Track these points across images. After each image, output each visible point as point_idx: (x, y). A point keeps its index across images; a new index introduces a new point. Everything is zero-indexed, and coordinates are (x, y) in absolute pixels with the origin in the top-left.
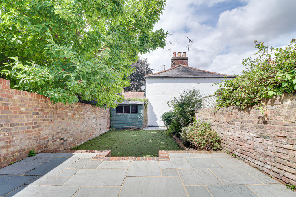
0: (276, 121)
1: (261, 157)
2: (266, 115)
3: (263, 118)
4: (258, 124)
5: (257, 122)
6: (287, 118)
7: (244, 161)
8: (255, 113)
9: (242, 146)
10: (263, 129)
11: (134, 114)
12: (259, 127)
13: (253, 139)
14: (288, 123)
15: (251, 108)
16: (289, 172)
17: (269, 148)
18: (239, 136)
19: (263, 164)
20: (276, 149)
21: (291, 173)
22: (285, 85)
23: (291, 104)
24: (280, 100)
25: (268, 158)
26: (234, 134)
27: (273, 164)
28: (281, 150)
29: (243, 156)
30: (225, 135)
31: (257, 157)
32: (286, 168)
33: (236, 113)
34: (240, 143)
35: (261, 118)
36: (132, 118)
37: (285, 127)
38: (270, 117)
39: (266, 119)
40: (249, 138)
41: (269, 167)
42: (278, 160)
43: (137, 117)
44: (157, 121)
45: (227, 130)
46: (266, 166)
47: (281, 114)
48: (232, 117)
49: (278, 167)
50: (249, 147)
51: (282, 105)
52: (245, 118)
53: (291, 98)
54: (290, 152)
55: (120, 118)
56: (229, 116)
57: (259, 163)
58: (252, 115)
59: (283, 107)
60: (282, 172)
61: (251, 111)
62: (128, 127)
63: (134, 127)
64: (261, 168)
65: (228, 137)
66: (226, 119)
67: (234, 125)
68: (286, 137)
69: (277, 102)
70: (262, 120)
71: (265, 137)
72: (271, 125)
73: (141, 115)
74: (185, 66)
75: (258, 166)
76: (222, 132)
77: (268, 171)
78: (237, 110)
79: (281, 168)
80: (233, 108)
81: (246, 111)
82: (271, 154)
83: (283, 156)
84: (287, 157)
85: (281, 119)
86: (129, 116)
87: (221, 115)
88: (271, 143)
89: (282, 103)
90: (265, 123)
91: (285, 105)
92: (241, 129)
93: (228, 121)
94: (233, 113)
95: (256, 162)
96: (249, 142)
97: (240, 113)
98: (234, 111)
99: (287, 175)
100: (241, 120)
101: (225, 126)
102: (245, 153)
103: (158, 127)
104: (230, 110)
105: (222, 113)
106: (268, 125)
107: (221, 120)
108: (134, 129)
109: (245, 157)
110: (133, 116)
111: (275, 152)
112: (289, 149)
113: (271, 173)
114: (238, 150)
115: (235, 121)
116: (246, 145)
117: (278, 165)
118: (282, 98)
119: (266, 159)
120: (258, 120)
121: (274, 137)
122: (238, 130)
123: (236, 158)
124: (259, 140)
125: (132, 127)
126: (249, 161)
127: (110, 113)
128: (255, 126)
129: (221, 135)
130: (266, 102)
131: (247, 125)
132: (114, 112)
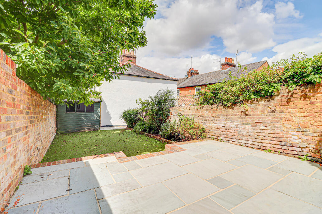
0: (255, 113)
1: (244, 137)
2: (247, 110)
3: (244, 112)
4: (241, 116)
5: (240, 115)
6: (262, 111)
7: (228, 142)
8: (238, 109)
9: (227, 132)
10: (245, 119)
11: (90, 113)
12: (243, 118)
13: (237, 126)
14: (263, 114)
15: (235, 106)
16: (265, 143)
17: (250, 130)
18: (224, 125)
19: (246, 142)
20: (255, 131)
21: (266, 143)
22: (263, 92)
23: (264, 103)
24: (257, 101)
25: (249, 137)
26: (219, 124)
27: (254, 140)
28: (259, 131)
29: (227, 139)
30: (210, 127)
31: (241, 138)
32: (262, 141)
33: (221, 109)
34: (225, 130)
35: (243, 112)
36: (87, 117)
37: (261, 117)
38: (250, 111)
39: (247, 113)
40: (234, 126)
41: (251, 143)
42: (257, 137)
43: (94, 117)
44: (111, 120)
45: (212, 122)
46: (248, 142)
47: (258, 109)
48: (217, 113)
49: (257, 141)
50: (234, 132)
51: (258, 104)
52: (230, 112)
53: (265, 100)
54: (266, 131)
55: (71, 118)
56: (214, 112)
57: (242, 141)
58: (236, 110)
59: (259, 105)
60: (260, 144)
61: (235, 108)
62: (82, 129)
63: (90, 128)
64: (244, 145)
65: (214, 127)
66: (211, 114)
67: (219, 118)
68: (262, 123)
69: (255, 102)
70: (244, 113)
71: (247, 124)
72: (251, 116)
73: (98, 114)
74: (135, 64)
75: (242, 144)
76: (207, 124)
77: (250, 145)
78: (222, 107)
79: (260, 142)
80: (218, 106)
81: (230, 108)
82: (252, 134)
83: (260, 134)
84: (264, 134)
85: (258, 112)
86: (83, 116)
87: (206, 111)
88: (251, 127)
89: (258, 103)
90: (246, 115)
91: (260, 104)
92: (226, 121)
93: (213, 115)
94: (218, 109)
95: (240, 141)
96: (234, 129)
97: (225, 109)
98: (219, 108)
99: (264, 145)
100: (226, 114)
101: (210, 119)
102: (230, 137)
103: (112, 126)
104: (214, 107)
105: (207, 110)
106: (248, 116)
107: (206, 115)
108: (90, 130)
109: (230, 139)
110: (88, 115)
111: (255, 132)
112: (264, 130)
113: (252, 146)
114: (223, 136)
115: (221, 115)
116: (231, 131)
117: (257, 140)
118: (258, 100)
119: (248, 138)
120: (241, 114)
121: (253, 124)
122: (223, 121)
123: (221, 141)
124: (242, 127)
125: (87, 128)
126: (233, 142)
127: (57, 112)
128: (238, 118)
129: (205, 127)
130: (247, 102)
131: (231, 117)
132: (63, 110)
